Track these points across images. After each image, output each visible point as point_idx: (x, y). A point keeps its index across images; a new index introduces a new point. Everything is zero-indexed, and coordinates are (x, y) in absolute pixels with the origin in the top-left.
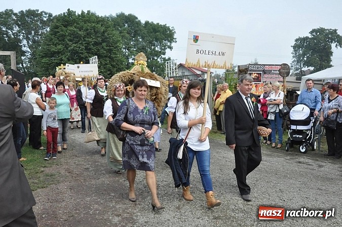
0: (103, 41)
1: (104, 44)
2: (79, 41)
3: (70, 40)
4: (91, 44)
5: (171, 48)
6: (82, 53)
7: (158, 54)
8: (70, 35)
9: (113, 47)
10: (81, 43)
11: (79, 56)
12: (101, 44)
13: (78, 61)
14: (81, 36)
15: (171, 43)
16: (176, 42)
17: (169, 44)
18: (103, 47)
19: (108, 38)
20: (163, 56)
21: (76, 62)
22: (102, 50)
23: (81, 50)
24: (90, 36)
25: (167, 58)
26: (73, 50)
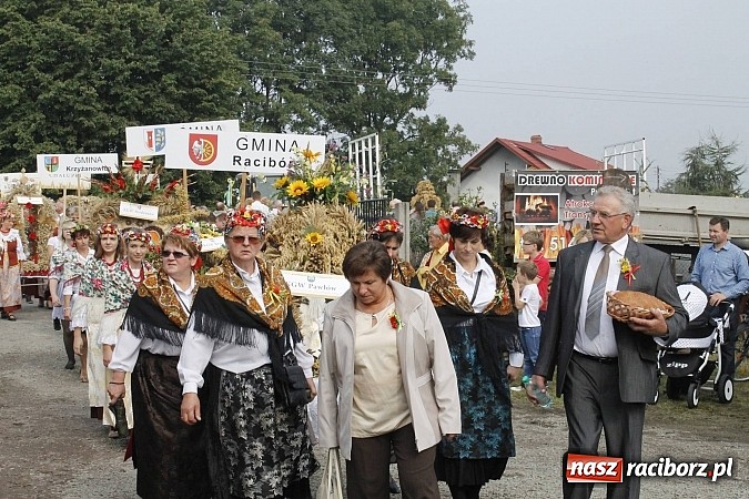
0: (167, 67)
1: (169, 79)
2: (76, 69)
3: (47, 68)
4: (120, 78)
5: (448, 80)
6: (88, 114)
7: (397, 105)
8: (45, 47)
9: (202, 86)
10: (85, 77)
11: (78, 125)
12: (158, 77)
13: (72, 140)
14: (85, 52)
15: (450, 59)
16: (472, 55)
17: (442, 64)
18: (163, 90)
19: (183, 56)
20: (418, 114)
21: (64, 144)
22: (162, 102)
23: (84, 102)
24: (120, 50)
25: (433, 120)
26: (55, 100)
